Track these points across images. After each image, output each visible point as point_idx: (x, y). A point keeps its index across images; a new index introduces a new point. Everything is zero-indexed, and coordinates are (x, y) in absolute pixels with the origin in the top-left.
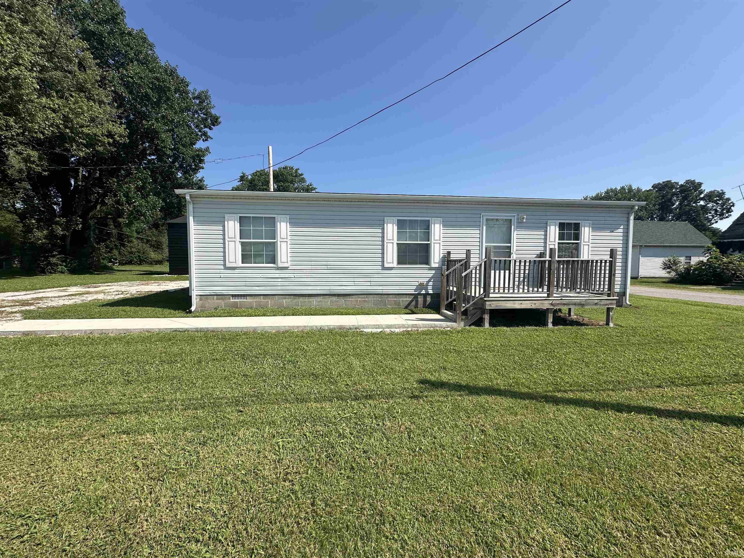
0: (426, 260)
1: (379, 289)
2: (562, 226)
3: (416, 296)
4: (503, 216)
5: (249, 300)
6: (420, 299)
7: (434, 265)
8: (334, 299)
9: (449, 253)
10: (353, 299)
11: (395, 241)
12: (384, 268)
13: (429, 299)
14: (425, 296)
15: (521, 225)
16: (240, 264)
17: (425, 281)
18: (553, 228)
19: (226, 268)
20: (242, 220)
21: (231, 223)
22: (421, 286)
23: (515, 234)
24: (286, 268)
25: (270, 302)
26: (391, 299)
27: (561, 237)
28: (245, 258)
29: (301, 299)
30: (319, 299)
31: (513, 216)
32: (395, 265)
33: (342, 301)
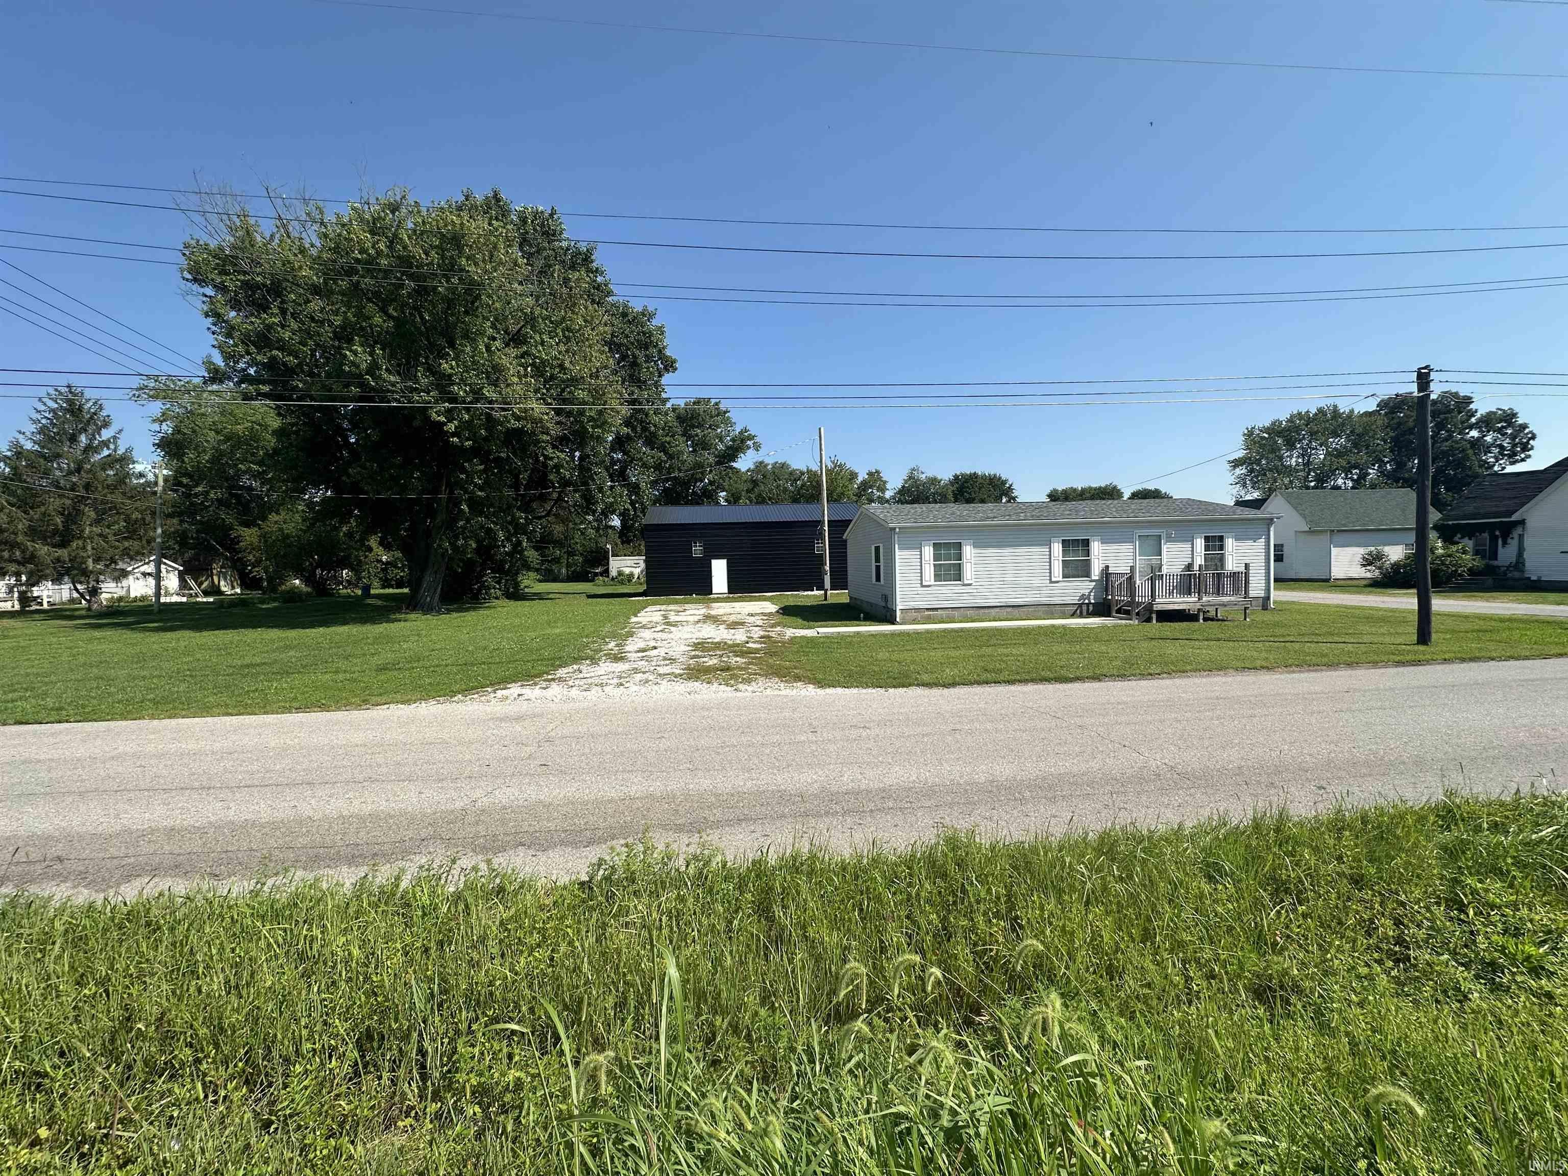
0: (1087, 574)
1: (1044, 600)
2: (1207, 539)
3: (1080, 605)
4: (1155, 532)
5: (940, 612)
6: (1084, 608)
7: (1094, 578)
8: (1009, 610)
9: (1107, 567)
10: (1024, 609)
11: (1061, 558)
12: (1051, 582)
13: (1091, 608)
14: (1088, 604)
15: (1170, 539)
16: (933, 582)
17: (1086, 592)
18: (1199, 540)
19: (923, 586)
20: (935, 545)
21: (927, 548)
22: (1083, 597)
23: (1164, 548)
24: (970, 585)
25: (956, 613)
26: (1058, 608)
27: (1207, 548)
28: (938, 577)
29: (982, 611)
30: (997, 610)
31: (1163, 532)
32: (1061, 579)
33: (1016, 610)
